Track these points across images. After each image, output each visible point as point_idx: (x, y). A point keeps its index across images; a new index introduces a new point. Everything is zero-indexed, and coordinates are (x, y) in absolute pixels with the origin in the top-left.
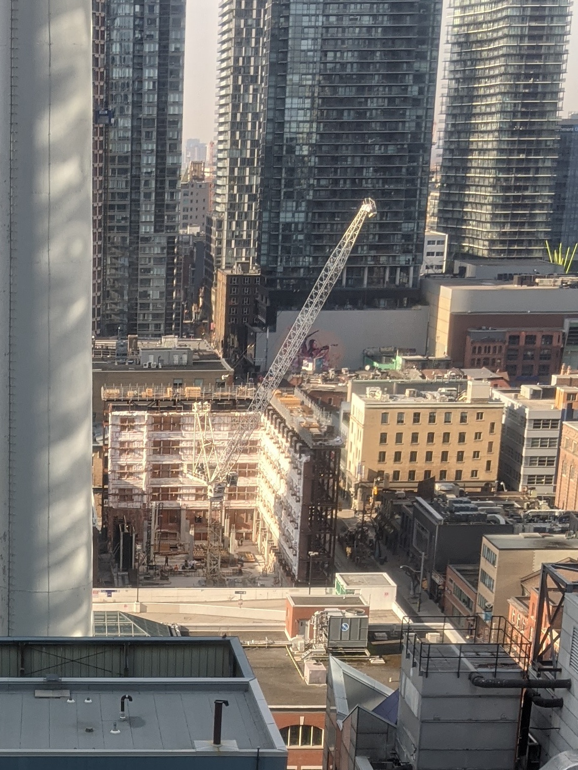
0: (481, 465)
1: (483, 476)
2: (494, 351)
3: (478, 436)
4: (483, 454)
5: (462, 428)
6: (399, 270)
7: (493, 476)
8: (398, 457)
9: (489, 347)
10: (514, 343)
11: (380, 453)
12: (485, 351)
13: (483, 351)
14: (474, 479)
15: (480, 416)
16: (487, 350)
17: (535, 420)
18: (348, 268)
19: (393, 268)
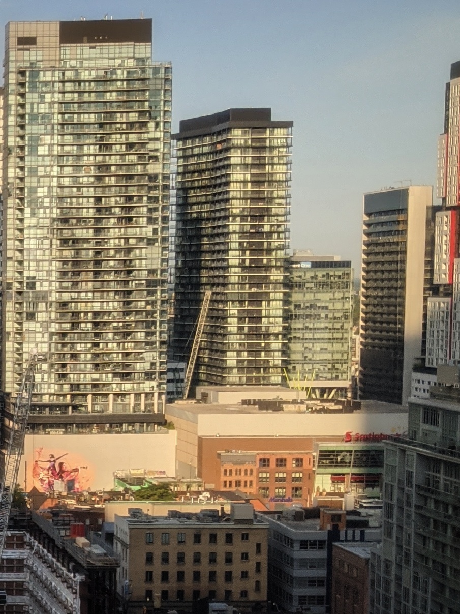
0: (250, 584)
1: (252, 596)
2: (246, 474)
3: (245, 556)
4: (252, 573)
5: (229, 548)
6: (143, 396)
7: (263, 595)
8: (165, 576)
9: (240, 470)
10: (264, 466)
11: (147, 572)
12: (236, 474)
13: (234, 473)
14: (244, 599)
15: (245, 537)
16: (238, 472)
17: (302, 541)
18: (93, 395)
19: (138, 395)
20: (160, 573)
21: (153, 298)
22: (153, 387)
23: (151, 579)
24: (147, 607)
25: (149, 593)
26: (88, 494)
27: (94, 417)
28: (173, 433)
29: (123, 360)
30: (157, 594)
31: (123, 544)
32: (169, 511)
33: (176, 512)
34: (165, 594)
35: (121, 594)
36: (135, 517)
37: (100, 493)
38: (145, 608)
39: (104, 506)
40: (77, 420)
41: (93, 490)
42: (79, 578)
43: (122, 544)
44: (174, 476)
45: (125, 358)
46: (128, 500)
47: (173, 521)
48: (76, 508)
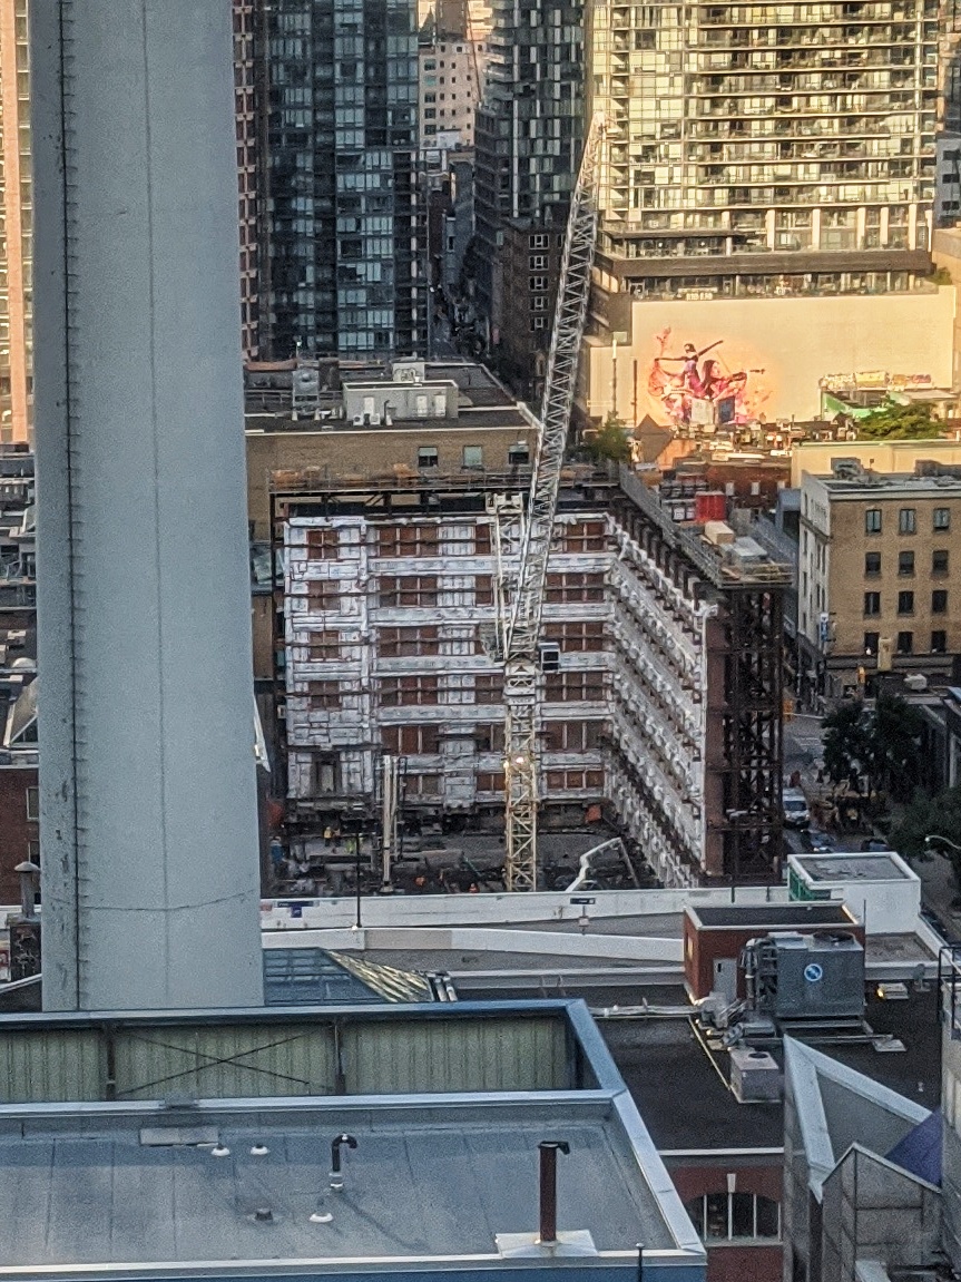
6: (885, 212)
8: (906, 603)
11: (867, 595)
18: (778, 210)
19: (873, 210)
20: (897, 597)
22: (906, 192)
23: (877, 609)
24: (865, 668)
25: (871, 639)
26: (759, 427)
27: (780, 259)
28: (952, 289)
29: (842, 132)
30: (887, 640)
31: (818, 534)
32: (918, 462)
33: (933, 464)
34: (905, 640)
35: (813, 642)
36: (844, 477)
37: (785, 426)
38: (862, 671)
39: (791, 453)
40: (745, 267)
41: (769, 420)
42: (707, 609)
43: (816, 535)
44: (950, 386)
45: (846, 129)
46: (844, 439)
47: (927, 483)
48: (730, 459)
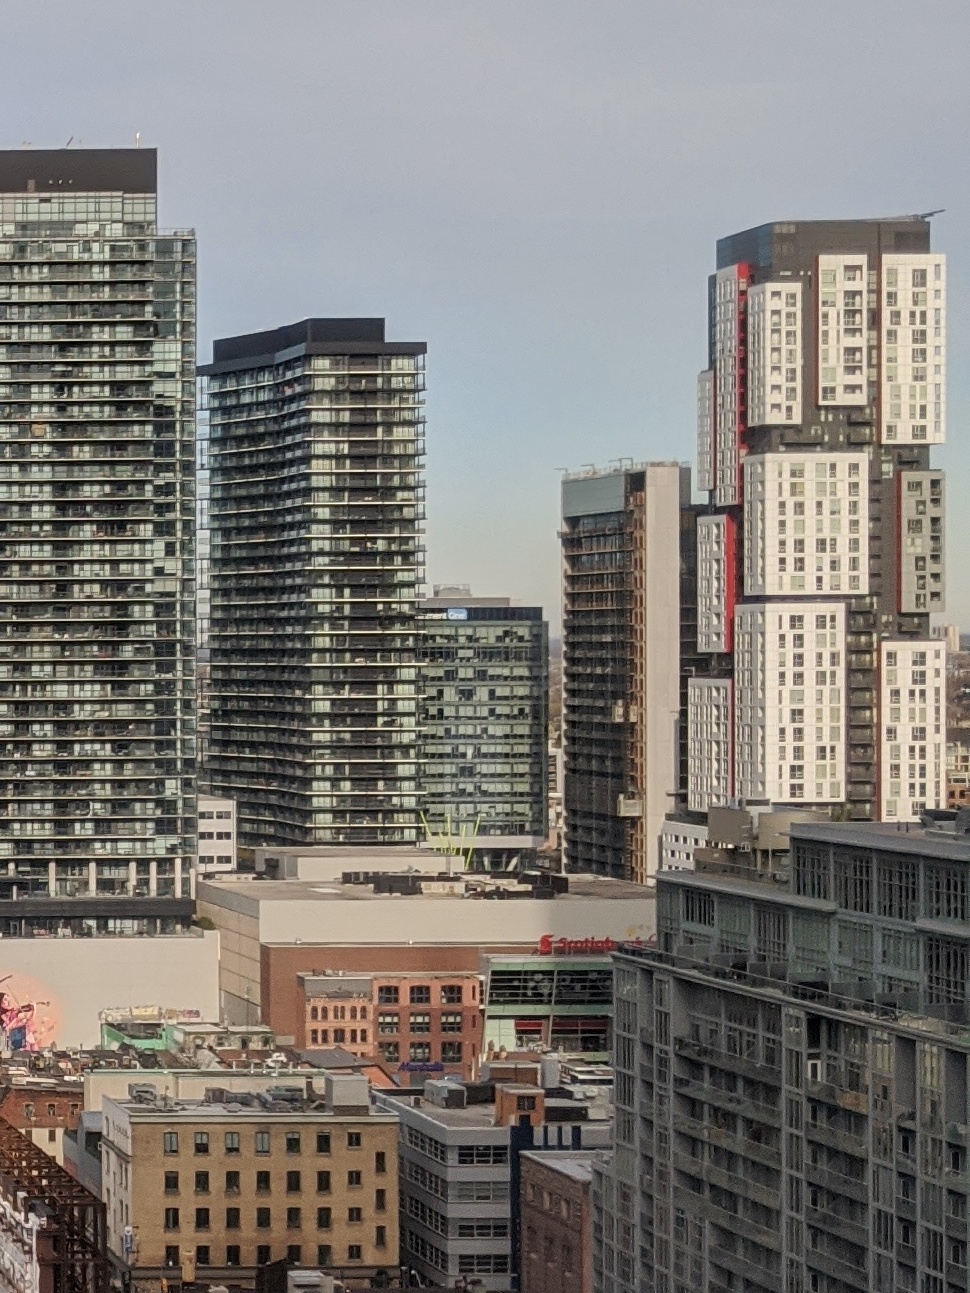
0: (365, 1234)
1: (371, 1257)
2: (354, 1016)
3: (355, 1178)
4: (369, 1211)
5: (324, 1163)
6: (153, 866)
7: (391, 1256)
8: (202, 1218)
9: (343, 1008)
10: (388, 1000)
11: (168, 1210)
12: (336, 1016)
13: (331, 1015)
14: (355, 1263)
15: (355, 1140)
16: (339, 1013)
17: (461, 1148)
18: (58, 862)
19: (143, 864)
20: (194, 1213)
21: (169, 676)
22: (173, 848)
23: (176, 1223)
24: (168, 1279)
25: (172, 1252)
26: (51, 1055)
27: (61, 904)
28: (213, 937)
29: (113, 794)
30: (187, 1253)
31: (122, 1157)
32: (207, 1090)
33: (222, 1091)
34: (203, 1253)
35: (118, 1254)
36: (141, 1102)
37: (75, 1053)
38: (165, 1282)
39: (82, 1079)
40: (29, 912)
41: (60, 1048)
42: (35, 1222)
43: (118, 1155)
44: (217, 1021)
45: (118, 790)
46: (128, 1067)
47: (217, 1109)
48: (29, 1083)
